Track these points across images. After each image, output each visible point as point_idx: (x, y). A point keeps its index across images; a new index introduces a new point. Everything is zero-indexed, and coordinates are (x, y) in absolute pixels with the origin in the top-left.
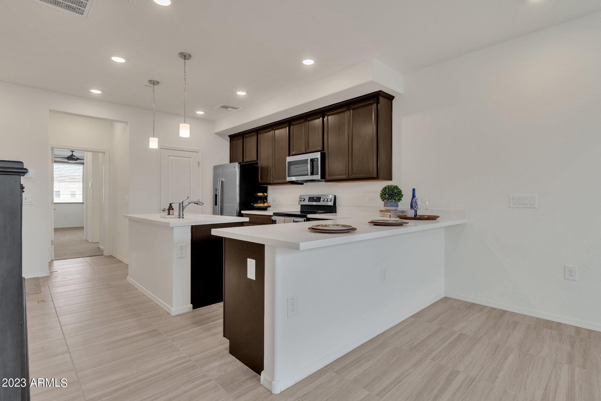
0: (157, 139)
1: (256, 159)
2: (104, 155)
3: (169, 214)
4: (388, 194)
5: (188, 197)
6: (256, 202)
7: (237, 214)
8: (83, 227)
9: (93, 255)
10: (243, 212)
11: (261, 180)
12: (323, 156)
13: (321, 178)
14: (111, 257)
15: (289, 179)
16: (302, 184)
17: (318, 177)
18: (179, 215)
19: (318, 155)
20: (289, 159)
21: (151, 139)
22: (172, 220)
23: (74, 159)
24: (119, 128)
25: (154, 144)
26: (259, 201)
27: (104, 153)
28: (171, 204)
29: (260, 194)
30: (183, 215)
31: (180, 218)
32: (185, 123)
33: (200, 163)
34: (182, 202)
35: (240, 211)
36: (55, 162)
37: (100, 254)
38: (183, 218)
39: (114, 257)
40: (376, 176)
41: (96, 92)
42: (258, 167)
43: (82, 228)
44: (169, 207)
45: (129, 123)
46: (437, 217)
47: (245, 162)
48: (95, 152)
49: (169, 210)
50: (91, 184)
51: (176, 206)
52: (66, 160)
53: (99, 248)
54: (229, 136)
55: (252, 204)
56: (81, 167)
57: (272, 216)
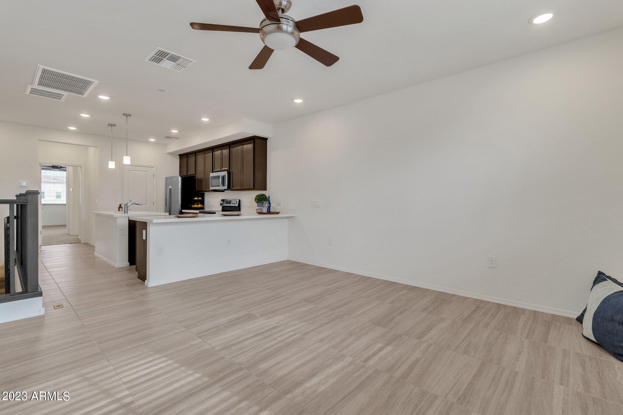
0: (114, 162)
1: (194, 173)
2: (81, 168)
3: (119, 211)
4: (258, 199)
5: (131, 200)
6: (194, 204)
7: (180, 212)
8: (66, 225)
9: (72, 243)
10: (183, 211)
11: (198, 188)
12: (229, 173)
13: (227, 188)
14: (86, 244)
15: (211, 188)
16: (224, 191)
17: (226, 187)
18: (125, 211)
19: (225, 173)
20: (212, 175)
21: (110, 162)
22: (120, 214)
23: (58, 167)
24: (92, 150)
25: (112, 165)
26: (196, 203)
27: (81, 167)
28: (120, 205)
29: (196, 198)
30: (127, 211)
31: (125, 213)
32: (127, 156)
33: (155, 175)
34: (127, 203)
35: (181, 210)
36: (42, 169)
37: (79, 242)
38: (127, 213)
39: (88, 244)
40: (253, 188)
41: (72, 128)
42: (196, 179)
43: (64, 226)
44: (120, 206)
45: (98, 147)
46: (280, 212)
47: (189, 175)
48: (75, 167)
49: (119, 208)
50: (72, 189)
51: (123, 206)
52: (51, 168)
53: (78, 239)
54: (179, 155)
55: (190, 205)
56: (65, 172)
57: (198, 213)
